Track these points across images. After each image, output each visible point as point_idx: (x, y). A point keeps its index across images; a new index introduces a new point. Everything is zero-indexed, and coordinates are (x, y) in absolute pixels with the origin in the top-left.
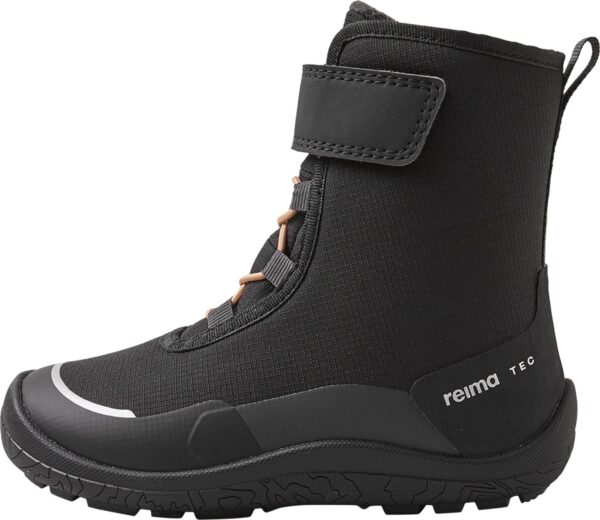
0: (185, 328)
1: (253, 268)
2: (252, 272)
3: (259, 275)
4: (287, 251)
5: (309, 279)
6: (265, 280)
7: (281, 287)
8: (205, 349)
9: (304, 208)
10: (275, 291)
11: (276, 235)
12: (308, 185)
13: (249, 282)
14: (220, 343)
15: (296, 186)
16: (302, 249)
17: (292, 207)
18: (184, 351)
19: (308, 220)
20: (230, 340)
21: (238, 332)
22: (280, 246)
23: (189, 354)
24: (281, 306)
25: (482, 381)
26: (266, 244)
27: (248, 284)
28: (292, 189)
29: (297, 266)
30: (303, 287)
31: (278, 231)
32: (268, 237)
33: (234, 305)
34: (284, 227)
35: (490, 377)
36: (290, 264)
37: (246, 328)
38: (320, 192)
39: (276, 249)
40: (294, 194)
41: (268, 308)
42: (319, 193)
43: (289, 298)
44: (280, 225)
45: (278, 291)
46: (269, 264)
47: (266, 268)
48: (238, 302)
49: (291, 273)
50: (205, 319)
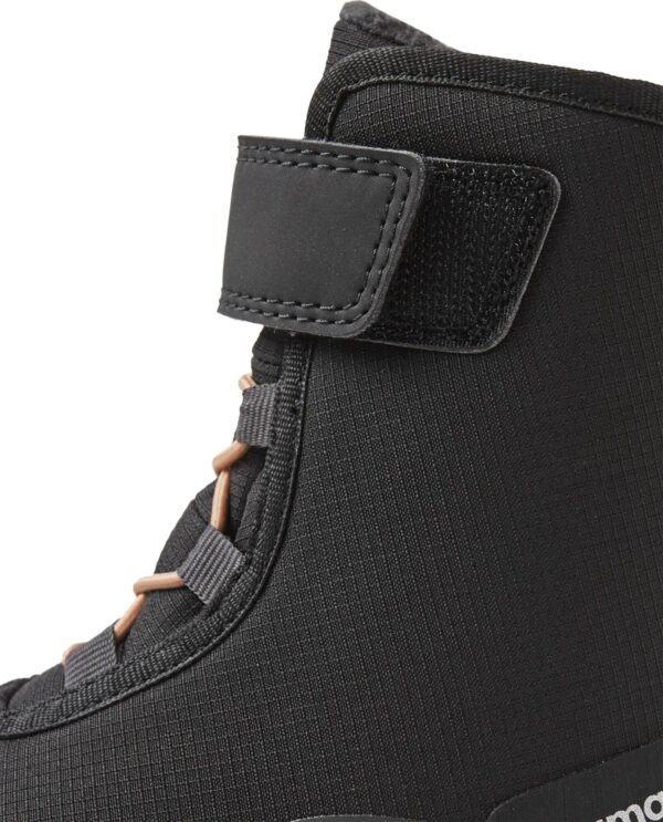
0: (20, 683)
1: (160, 561)
2: (159, 570)
3: (172, 578)
4: (229, 528)
5: (273, 592)
6: (184, 588)
7: (216, 605)
8: (56, 734)
9: (263, 440)
10: (203, 613)
11: (207, 494)
12: (270, 390)
13: (153, 591)
14: (87, 722)
15: (246, 393)
16: (259, 527)
17: (238, 436)
18: (12, 738)
19: (271, 467)
20: (109, 715)
21: (125, 699)
22: (216, 518)
23: (24, 743)
24: (216, 646)
25: (634, 808)
26: (187, 513)
27: (149, 594)
28: (239, 400)
29: (249, 563)
30: (260, 609)
31: (214, 484)
32: (193, 497)
33: (119, 640)
34: (224, 477)
35: (650, 800)
36: (235, 559)
37: (143, 690)
38: (295, 408)
39: (207, 523)
40: (242, 409)
41: (189, 649)
42: (294, 411)
43: (232, 630)
44: (218, 473)
45: (211, 613)
46: (191, 555)
47: (186, 565)
48: (127, 633)
49: (236, 577)
50: (60, 667)
